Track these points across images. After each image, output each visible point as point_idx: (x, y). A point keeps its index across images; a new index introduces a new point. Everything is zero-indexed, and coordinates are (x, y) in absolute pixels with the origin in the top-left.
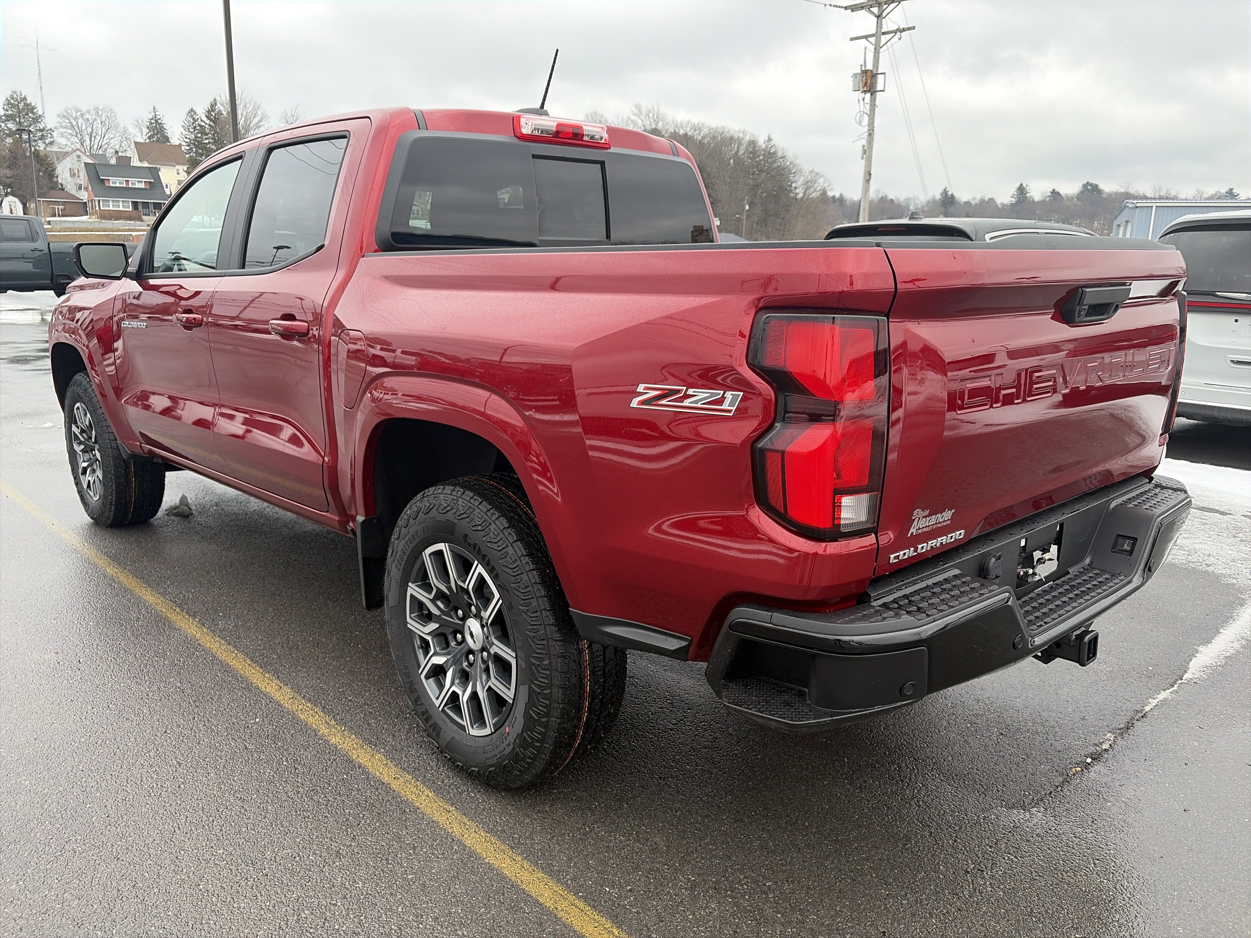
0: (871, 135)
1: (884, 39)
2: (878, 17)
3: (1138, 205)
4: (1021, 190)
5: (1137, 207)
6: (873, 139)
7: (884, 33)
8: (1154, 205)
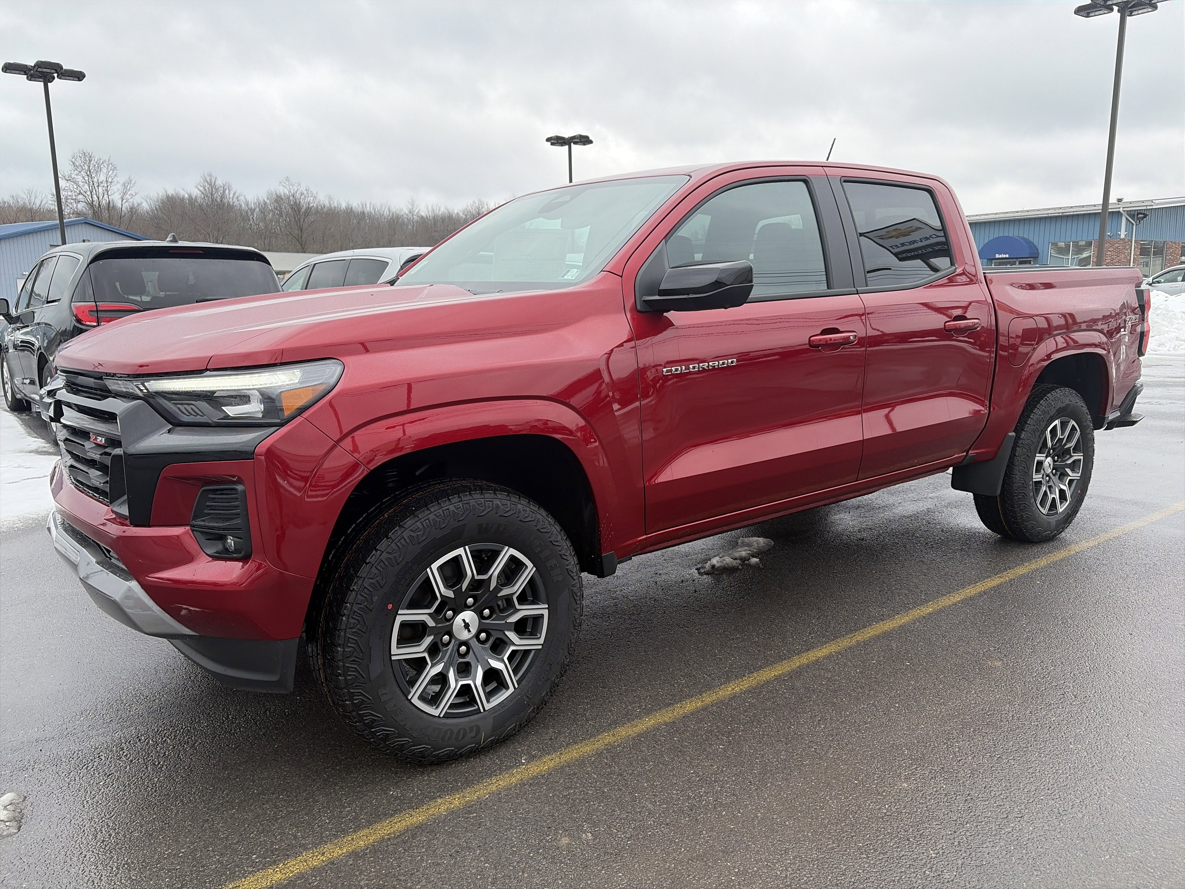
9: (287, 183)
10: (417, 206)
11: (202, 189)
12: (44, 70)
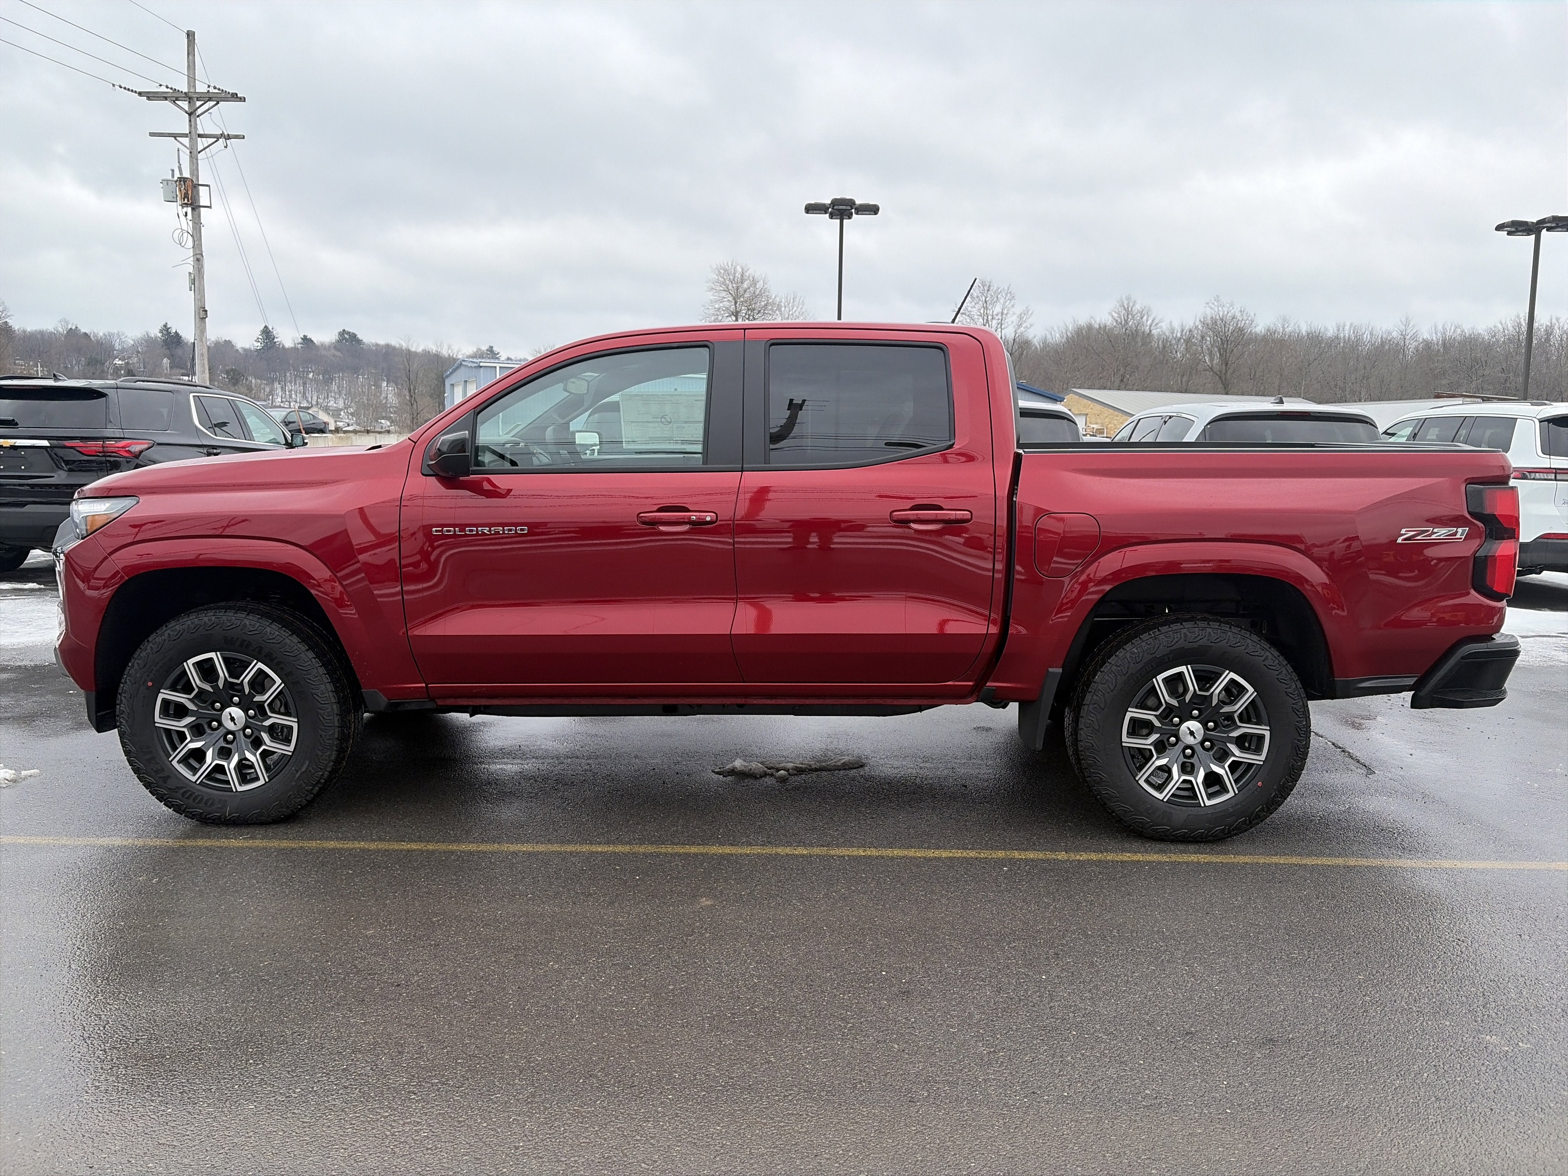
0: (198, 259)
1: (202, 143)
2: (190, 114)
3: (482, 364)
4: (267, 333)
5: (481, 367)
6: (202, 266)
7: (200, 136)
8: (498, 366)
9: (1216, 304)
10: (1413, 326)
11: (1115, 315)
12: (841, 207)
